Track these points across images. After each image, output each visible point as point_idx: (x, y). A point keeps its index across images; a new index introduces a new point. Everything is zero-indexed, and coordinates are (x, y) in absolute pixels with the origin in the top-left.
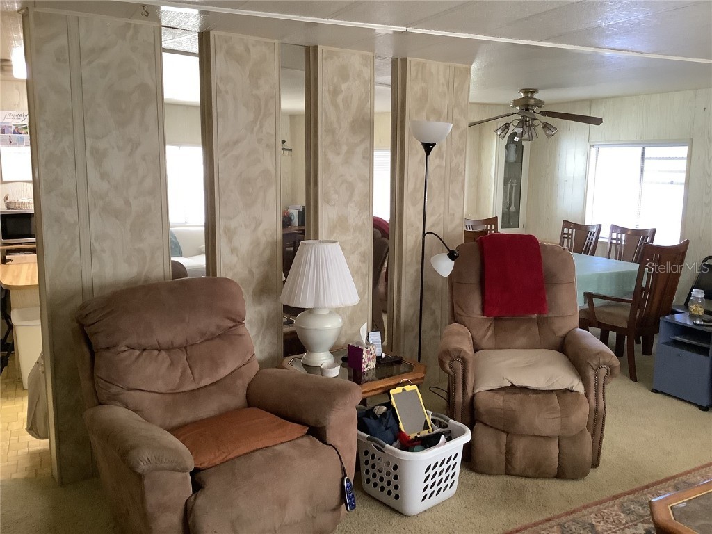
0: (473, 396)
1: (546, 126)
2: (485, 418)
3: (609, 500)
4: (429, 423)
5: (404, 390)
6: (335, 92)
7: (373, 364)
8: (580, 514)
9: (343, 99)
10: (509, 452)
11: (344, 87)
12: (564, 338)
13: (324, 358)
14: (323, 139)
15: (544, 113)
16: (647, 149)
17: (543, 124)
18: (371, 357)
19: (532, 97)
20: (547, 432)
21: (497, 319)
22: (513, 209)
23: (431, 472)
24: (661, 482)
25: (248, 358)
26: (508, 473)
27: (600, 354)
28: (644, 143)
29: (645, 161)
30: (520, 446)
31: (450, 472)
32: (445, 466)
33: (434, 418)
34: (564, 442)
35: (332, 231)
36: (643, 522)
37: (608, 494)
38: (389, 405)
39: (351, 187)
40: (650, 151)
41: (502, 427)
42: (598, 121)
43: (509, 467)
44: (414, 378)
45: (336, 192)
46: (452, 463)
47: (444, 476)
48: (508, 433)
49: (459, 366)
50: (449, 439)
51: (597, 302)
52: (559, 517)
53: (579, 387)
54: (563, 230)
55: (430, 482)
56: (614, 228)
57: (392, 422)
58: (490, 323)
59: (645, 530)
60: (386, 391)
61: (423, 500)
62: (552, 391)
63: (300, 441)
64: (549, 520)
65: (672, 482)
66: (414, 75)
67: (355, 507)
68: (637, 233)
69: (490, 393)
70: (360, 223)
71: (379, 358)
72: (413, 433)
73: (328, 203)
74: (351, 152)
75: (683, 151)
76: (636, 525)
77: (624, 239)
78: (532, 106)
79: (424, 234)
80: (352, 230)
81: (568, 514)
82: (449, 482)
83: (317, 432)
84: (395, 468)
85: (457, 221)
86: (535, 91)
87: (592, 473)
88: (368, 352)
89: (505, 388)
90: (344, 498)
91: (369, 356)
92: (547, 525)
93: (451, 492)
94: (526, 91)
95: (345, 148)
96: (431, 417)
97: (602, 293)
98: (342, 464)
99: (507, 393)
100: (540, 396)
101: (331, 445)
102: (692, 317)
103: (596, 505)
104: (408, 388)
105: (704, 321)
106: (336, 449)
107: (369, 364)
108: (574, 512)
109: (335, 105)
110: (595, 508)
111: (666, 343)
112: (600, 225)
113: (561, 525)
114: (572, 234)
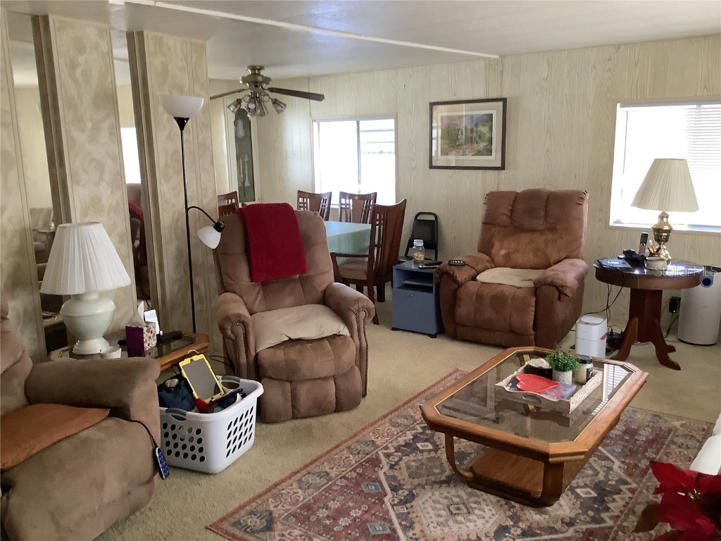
0: (257, 355)
1: (275, 102)
2: (270, 373)
3: (380, 419)
4: (220, 386)
5: (191, 360)
6: (73, 66)
7: (154, 342)
8: (361, 435)
9: (82, 74)
10: (294, 397)
11: (81, 59)
12: (324, 292)
13: (99, 345)
14: (65, 115)
15: (272, 90)
16: (361, 122)
17: (272, 100)
18: (152, 335)
19: (259, 74)
20: (324, 374)
21: (264, 284)
22: (247, 184)
23: (232, 428)
24: (415, 397)
25: (20, 354)
26: (294, 417)
27: (358, 300)
28: (358, 118)
29: (361, 133)
30: (304, 391)
31: (248, 426)
32: (244, 420)
33: (224, 381)
34: (339, 381)
35: (85, 214)
36: (409, 430)
37: (379, 415)
38: (180, 377)
39: (101, 166)
40: (364, 124)
41: (285, 377)
42: (319, 97)
43: (296, 412)
44: (198, 348)
45: (85, 172)
46: (249, 417)
47: (243, 430)
48: (291, 382)
49: (240, 330)
50: (244, 396)
51: (340, 260)
52: (346, 441)
53: (345, 331)
54: (298, 200)
55: (232, 438)
56: (343, 195)
57: (185, 392)
58: (258, 288)
59: (412, 435)
60: (175, 364)
61: (227, 456)
62: (323, 339)
63: (104, 424)
64: (338, 446)
65: (423, 396)
66: (152, 49)
67: (169, 474)
68: (362, 197)
69: (271, 350)
70: (114, 204)
71: (158, 336)
72: (208, 398)
73: (78, 183)
74: (96, 128)
75: (390, 123)
76: (405, 433)
77: (351, 204)
78: (261, 82)
79: (187, 209)
80: (106, 211)
81: (351, 438)
82: (248, 434)
83: (120, 412)
84: (199, 432)
85: (210, 196)
86: (261, 68)
87: (364, 402)
88: (148, 331)
89: (284, 343)
90: (158, 467)
91: (150, 334)
92: (338, 450)
93: (250, 443)
94: (253, 68)
95: (89, 125)
96: (221, 381)
97: (343, 251)
98: (151, 436)
99: (286, 347)
100: (314, 344)
101: (137, 421)
102: (416, 263)
103: (372, 426)
104: (195, 358)
105: (426, 265)
106: (142, 424)
107: (150, 342)
108: (355, 435)
109: (75, 80)
110: (371, 429)
111: (400, 288)
112: (331, 193)
113: (349, 448)
114: (307, 203)
